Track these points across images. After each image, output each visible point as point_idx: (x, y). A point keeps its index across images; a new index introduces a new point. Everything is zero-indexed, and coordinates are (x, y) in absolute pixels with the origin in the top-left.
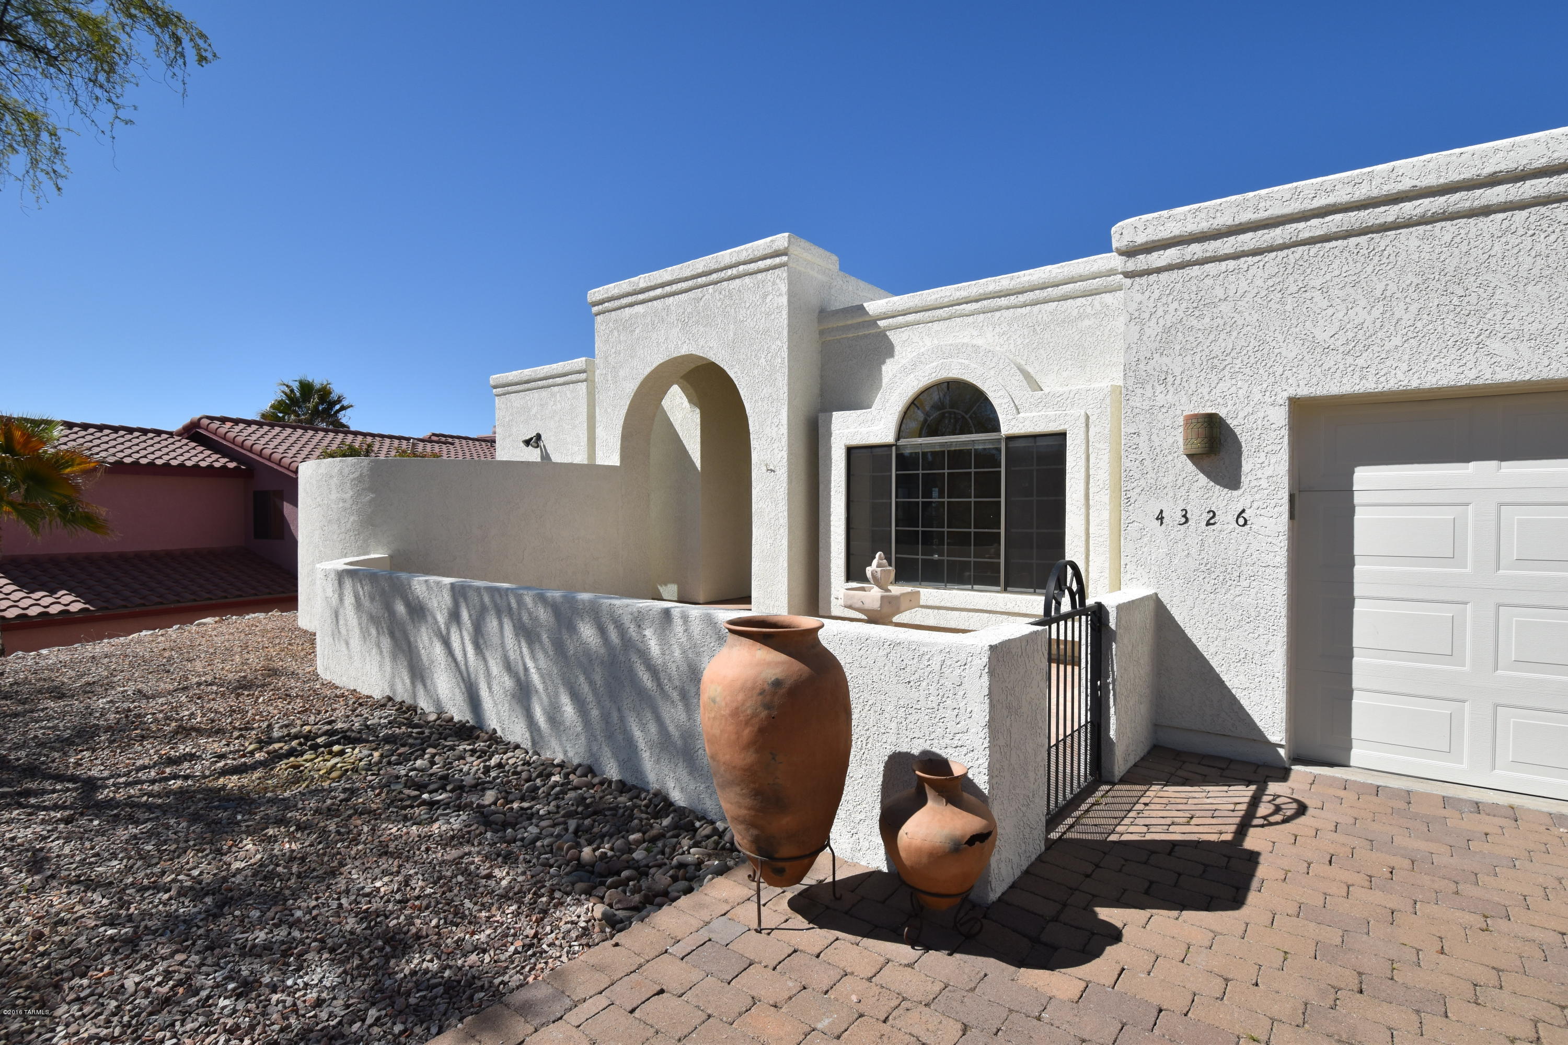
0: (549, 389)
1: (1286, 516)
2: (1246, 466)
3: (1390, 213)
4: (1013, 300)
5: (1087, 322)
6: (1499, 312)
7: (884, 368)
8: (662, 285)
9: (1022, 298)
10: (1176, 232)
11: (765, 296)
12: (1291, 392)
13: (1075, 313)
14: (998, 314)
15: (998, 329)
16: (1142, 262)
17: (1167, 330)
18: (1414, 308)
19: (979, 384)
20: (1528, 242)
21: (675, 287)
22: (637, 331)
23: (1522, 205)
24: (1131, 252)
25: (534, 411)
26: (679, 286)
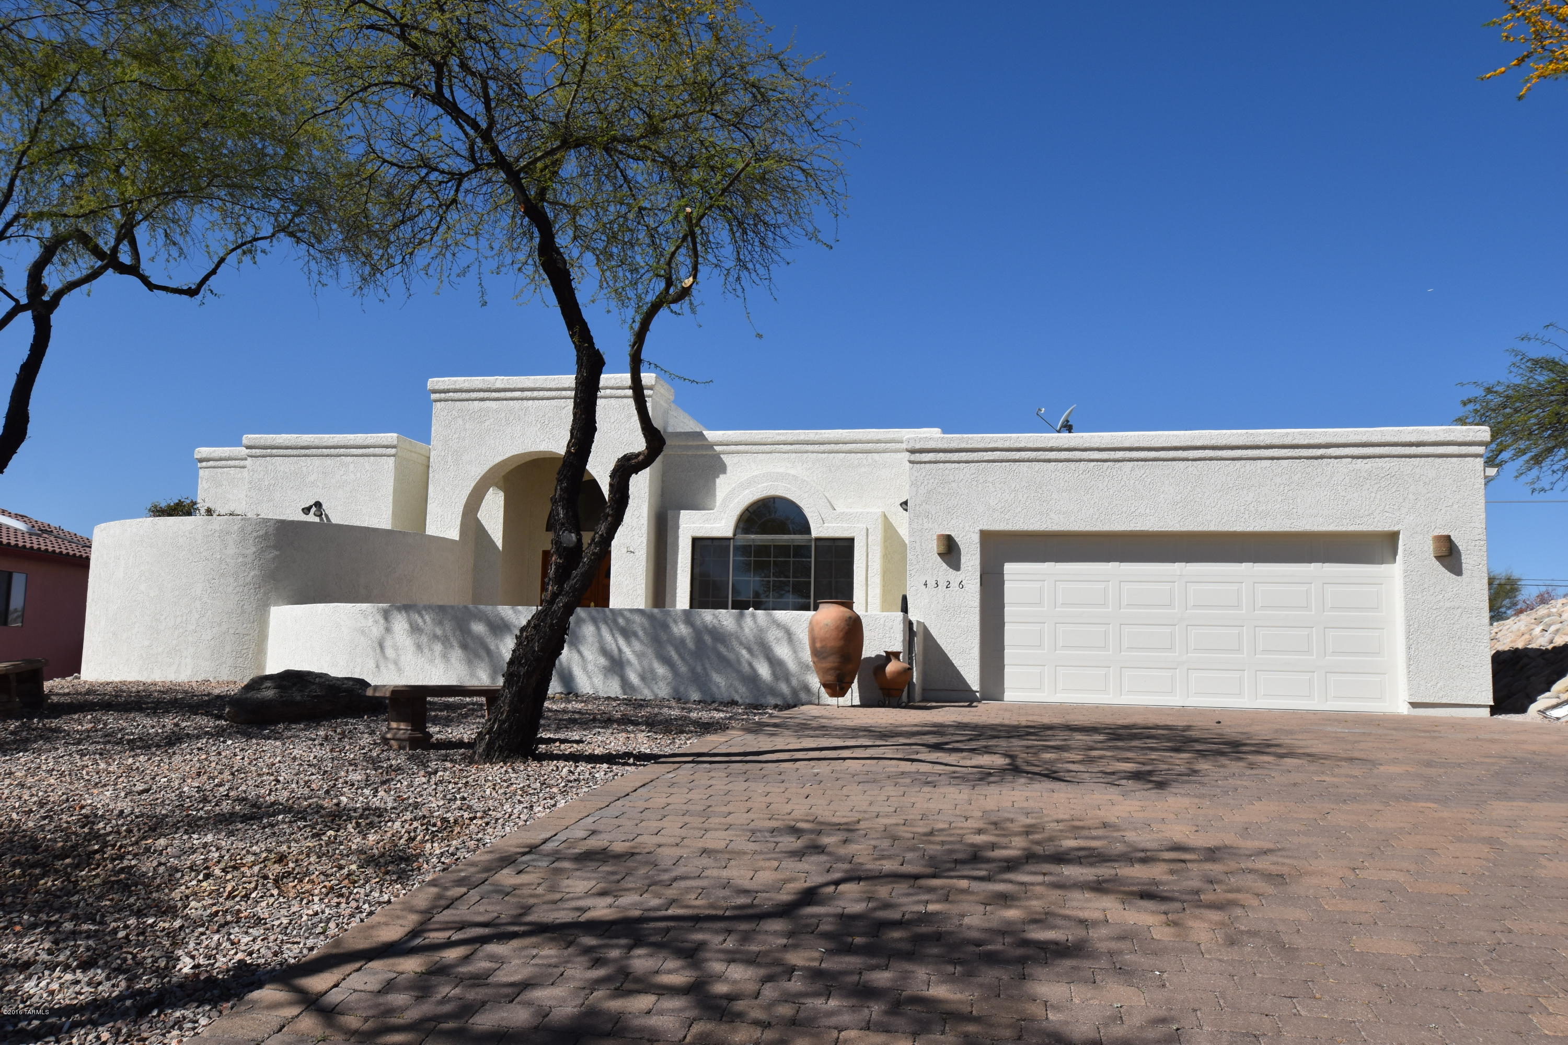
0: (338, 458)
1: (979, 584)
2: (963, 560)
3: (1017, 455)
5: (863, 470)
6: (1053, 501)
7: (718, 481)
8: (522, 390)
9: (822, 448)
10: (934, 447)
12: (981, 527)
13: (856, 462)
14: (806, 455)
15: (805, 465)
16: (918, 457)
17: (929, 492)
18: (1025, 496)
19: (798, 502)
20: (1062, 476)
21: (535, 394)
22: (487, 423)
23: (1061, 461)
24: (913, 452)
25: (312, 478)
26: (541, 394)
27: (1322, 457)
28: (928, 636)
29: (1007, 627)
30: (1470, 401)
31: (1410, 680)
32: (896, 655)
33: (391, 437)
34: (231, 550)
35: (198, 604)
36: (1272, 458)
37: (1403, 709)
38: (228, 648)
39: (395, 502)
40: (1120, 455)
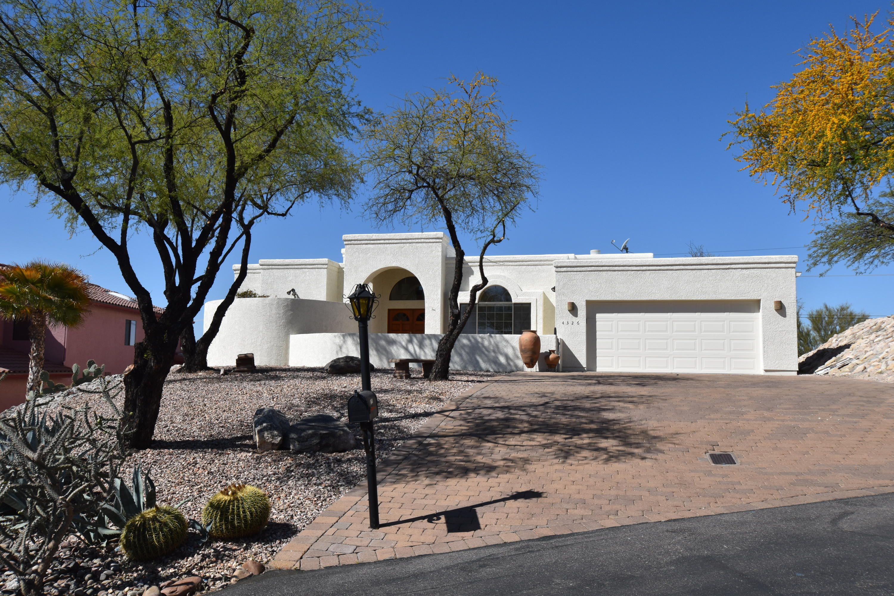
0: (301, 270)
1: (586, 323)
2: (579, 313)
3: (601, 268)
4: (513, 263)
5: (534, 273)
6: (617, 288)
7: (470, 278)
8: (384, 240)
9: (516, 263)
10: (566, 265)
11: (432, 251)
12: (586, 299)
13: (531, 270)
16: (559, 269)
17: (564, 284)
18: (605, 286)
19: (506, 288)
20: (620, 277)
21: (390, 241)
22: (369, 254)
24: (557, 267)
25: (290, 278)
26: (393, 241)
27: (729, 269)
28: (564, 344)
29: (597, 341)
30: (819, 233)
31: (764, 361)
32: (553, 351)
33: (325, 260)
34: (274, 312)
35: (261, 334)
36: (708, 269)
37: (762, 373)
38: (274, 352)
39: (327, 289)
40: (644, 268)
